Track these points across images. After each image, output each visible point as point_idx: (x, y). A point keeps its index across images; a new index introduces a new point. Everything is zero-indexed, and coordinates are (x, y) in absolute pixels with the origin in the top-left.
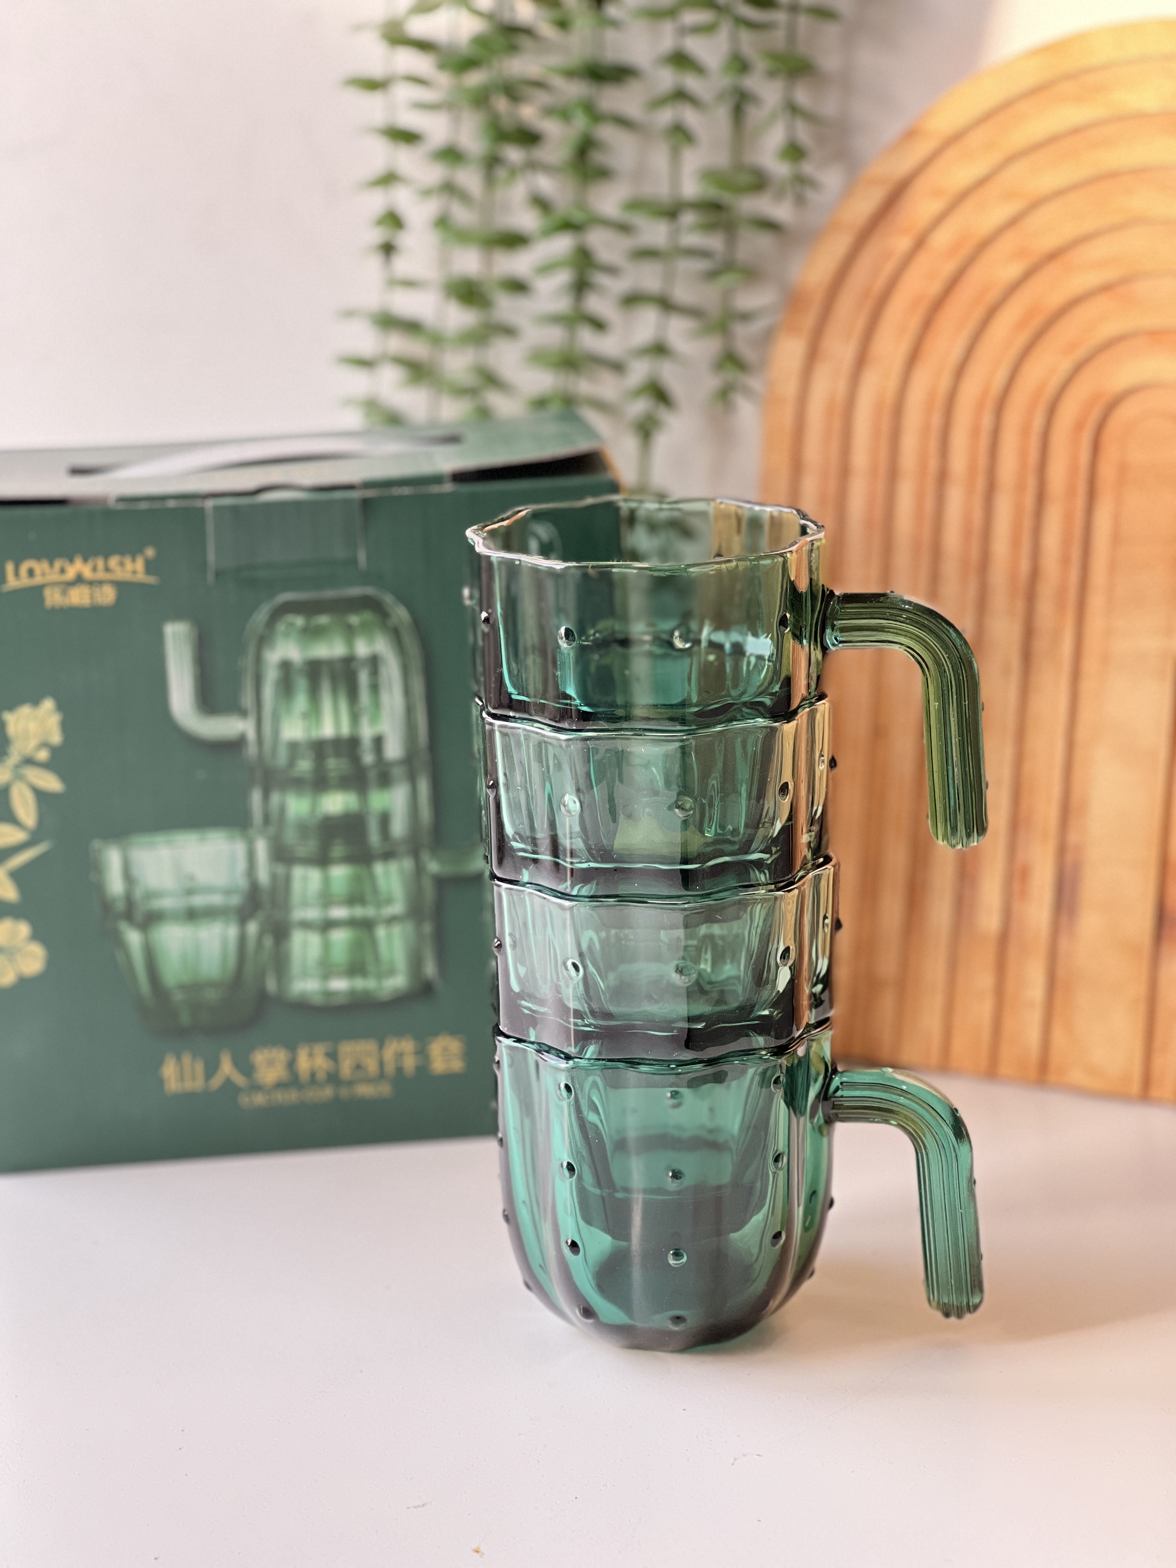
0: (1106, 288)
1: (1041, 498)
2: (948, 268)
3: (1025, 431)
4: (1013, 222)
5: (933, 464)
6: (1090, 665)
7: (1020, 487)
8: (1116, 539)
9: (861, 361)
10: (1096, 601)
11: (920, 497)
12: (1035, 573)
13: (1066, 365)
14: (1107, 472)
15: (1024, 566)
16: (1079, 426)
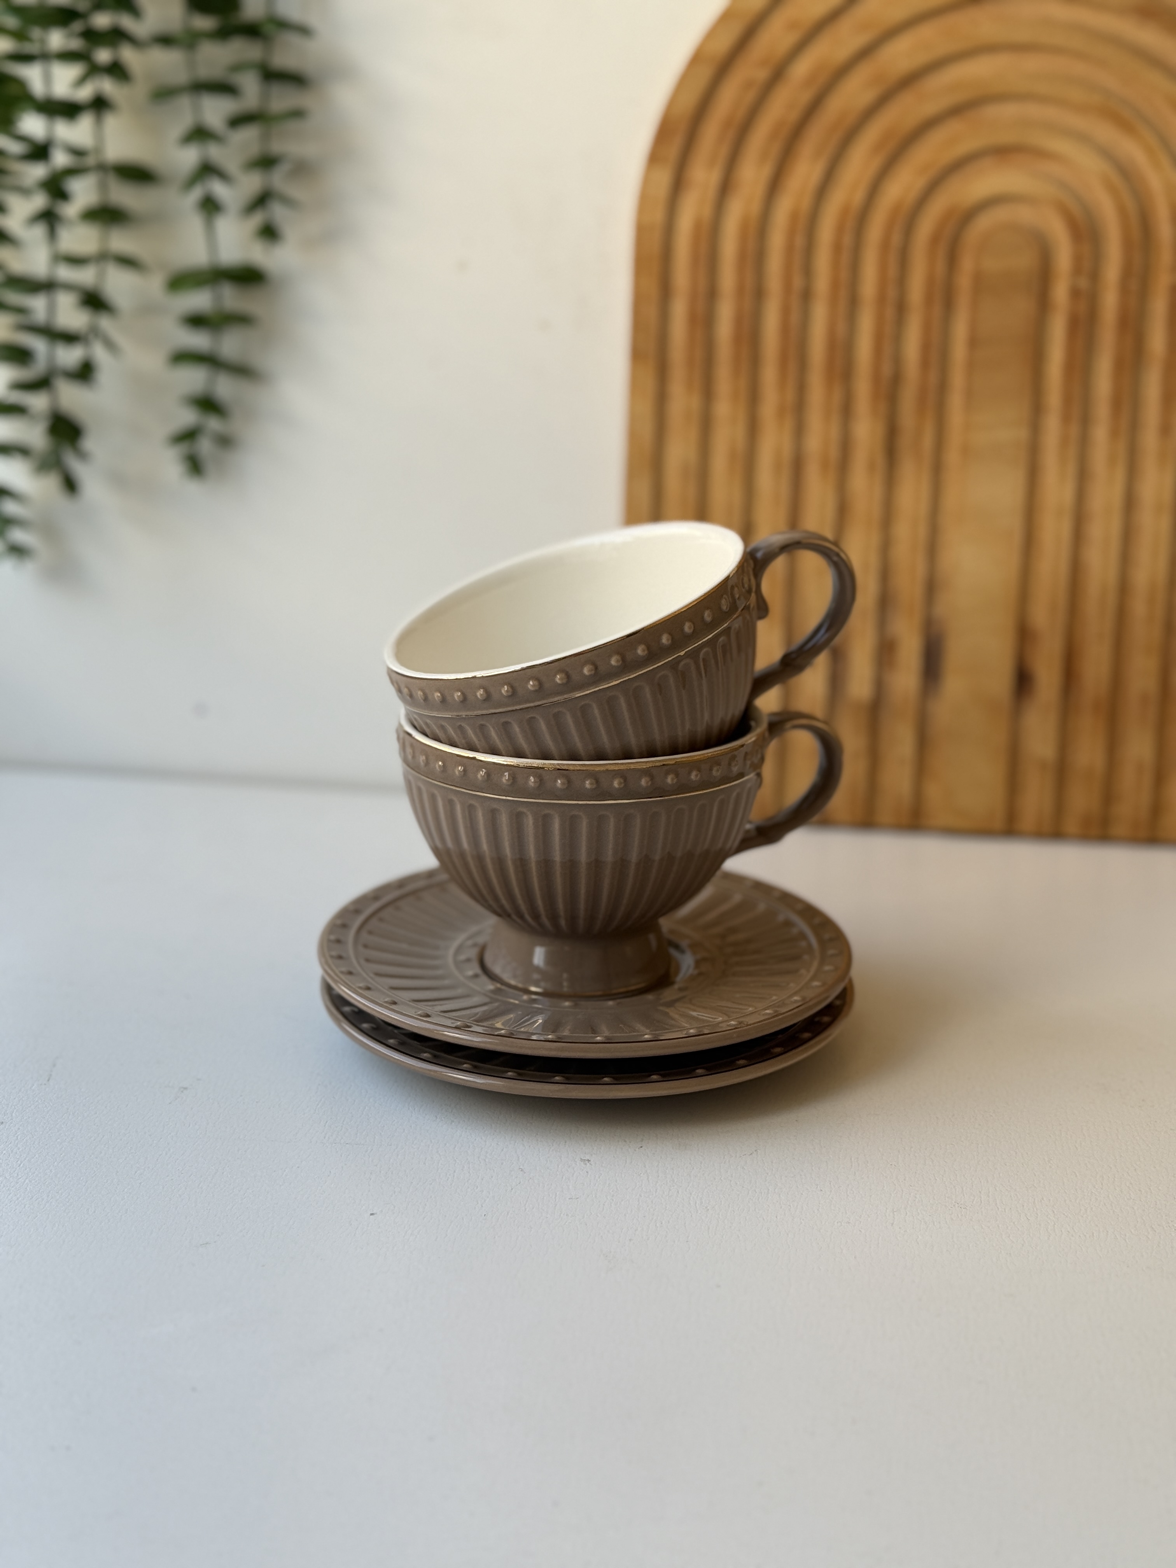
0: (956, 111)
1: (901, 308)
2: (806, 97)
3: (885, 245)
4: (865, 53)
5: (798, 282)
6: (952, 457)
7: (881, 299)
8: (973, 342)
9: (726, 188)
10: (956, 400)
11: (786, 311)
12: (897, 379)
13: (921, 183)
14: (964, 282)
15: (887, 370)
16: (935, 239)
